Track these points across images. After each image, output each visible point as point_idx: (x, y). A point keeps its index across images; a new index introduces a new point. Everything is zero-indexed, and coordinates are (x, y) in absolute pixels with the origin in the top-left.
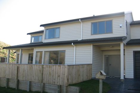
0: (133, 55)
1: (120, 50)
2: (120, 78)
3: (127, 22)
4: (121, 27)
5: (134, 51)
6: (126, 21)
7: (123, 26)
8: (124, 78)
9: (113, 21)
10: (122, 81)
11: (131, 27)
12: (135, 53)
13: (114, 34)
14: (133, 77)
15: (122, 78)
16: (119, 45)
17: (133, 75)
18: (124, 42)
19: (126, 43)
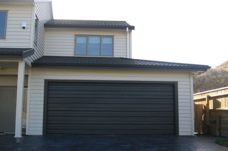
0: (43, 88)
1: (17, 76)
2: (14, 135)
3: (37, 20)
4: (24, 28)
5: (45, 80)
6: (36, 16)
7: (29, 26)
8: (24, 135)
9: (9, 12)
10: (18, 141)
11: (46, 30)
12: (49, 84)
13: (8, 41)
14: (41, 133)
15: (18, 134)
16: (16, 66)
17: (41, 129)
18: (26, 59)
19: (32, 63)
